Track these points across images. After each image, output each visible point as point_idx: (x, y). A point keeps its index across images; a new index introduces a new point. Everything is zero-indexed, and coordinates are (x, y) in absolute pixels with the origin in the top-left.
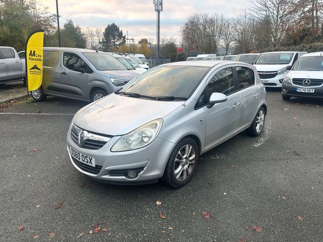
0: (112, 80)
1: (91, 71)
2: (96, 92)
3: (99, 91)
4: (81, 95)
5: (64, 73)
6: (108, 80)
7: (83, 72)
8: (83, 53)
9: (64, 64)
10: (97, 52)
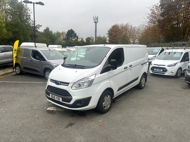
0: (55, 65)
1: (44, 60)
2: (46, 71)
3: (48, 70)
4: (39, 72)
5: (32, 61)
6: (53, 64)
7: (41, 60)
8: (41, 51)
9: (32, 56)
10: (49, 49)
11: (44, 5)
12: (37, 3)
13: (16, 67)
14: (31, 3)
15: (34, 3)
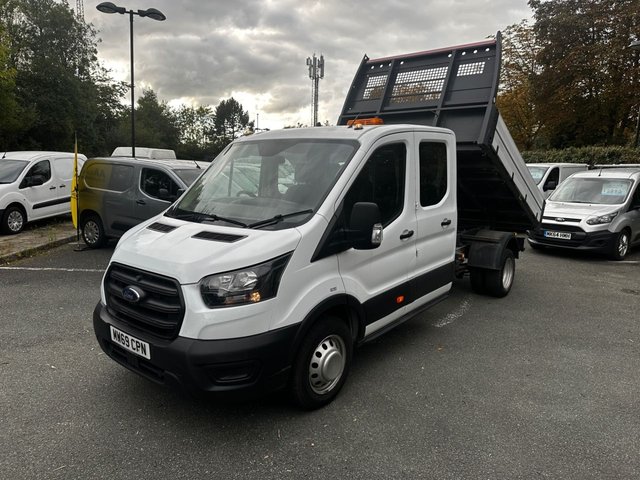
5: (142, 203)
7: (173, 201)
8: (175, 171)
9: (142, 188)
10: (198, 167)
11: (164, 18)
12: (142, 13)
13: (86, 222)
14: (122, 11)
15: (131, 13)
